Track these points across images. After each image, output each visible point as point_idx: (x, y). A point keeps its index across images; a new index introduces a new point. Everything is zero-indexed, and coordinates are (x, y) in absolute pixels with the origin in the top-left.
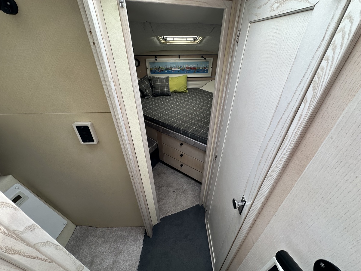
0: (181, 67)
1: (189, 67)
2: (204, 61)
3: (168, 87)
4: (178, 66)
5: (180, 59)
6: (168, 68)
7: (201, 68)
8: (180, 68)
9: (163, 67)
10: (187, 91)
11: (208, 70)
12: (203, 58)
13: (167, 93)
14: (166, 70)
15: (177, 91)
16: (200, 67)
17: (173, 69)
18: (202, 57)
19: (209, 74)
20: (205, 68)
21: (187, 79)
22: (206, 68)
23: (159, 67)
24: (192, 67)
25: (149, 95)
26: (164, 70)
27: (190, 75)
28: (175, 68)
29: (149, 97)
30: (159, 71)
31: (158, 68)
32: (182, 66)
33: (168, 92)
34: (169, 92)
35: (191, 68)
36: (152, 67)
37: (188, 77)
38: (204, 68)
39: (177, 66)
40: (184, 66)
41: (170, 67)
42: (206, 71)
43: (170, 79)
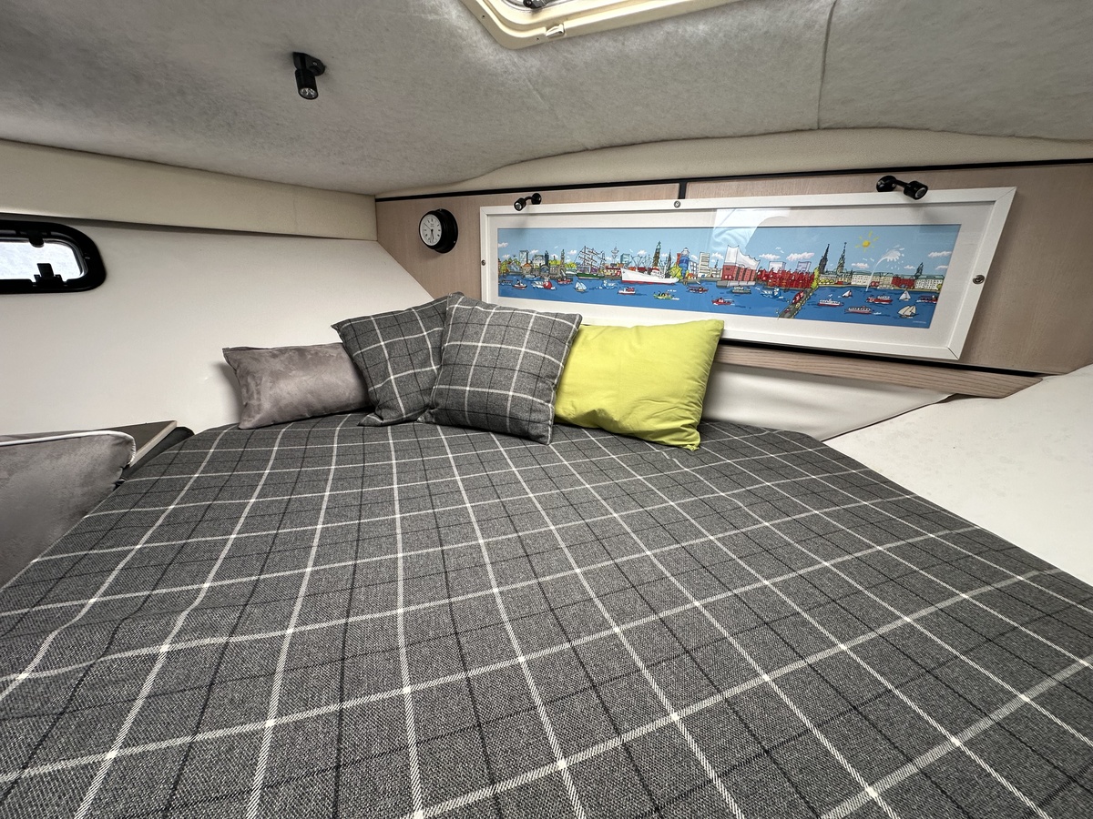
0: (683, 261)
1: (752, 264)
2: (907, 217)
3: (551, 381)
4: (663, 256)
5: (685, 204)
6: (598, 264)
7: (857, 281)
8: (676, 271)
9: (568, 261)
10: (694, 440)
11: (930, 299)
12: (896, 197)
13: (514, 419)
14: (581, 275)
15: (612, 421)
16: (848, 267)
17: (629, 275)
18: (887, 186)
19: (941, 339)
20: (897, 280)
21: (717, 354)
22: (910, 283)
23: (547, 256)
24: (776, 267)
25: (395, 408)
26: (570, 279)
27: (741, 327)
28: (642, 270)
29: (389, 416)
30: (541, 279)
31: (537, 263)
32: (693, 257)
33: (524, 416)
34: (534, 416)
35: (763, 277)
36: (507, 257)
37: (724, 342)
38: (887, 283)
39: (657, 257)
40: (706, 259)
41: (609, 260)
42: (906, 311)
43: (587, 336)
